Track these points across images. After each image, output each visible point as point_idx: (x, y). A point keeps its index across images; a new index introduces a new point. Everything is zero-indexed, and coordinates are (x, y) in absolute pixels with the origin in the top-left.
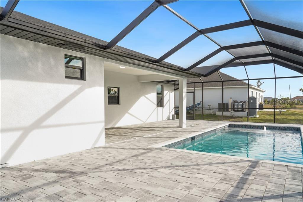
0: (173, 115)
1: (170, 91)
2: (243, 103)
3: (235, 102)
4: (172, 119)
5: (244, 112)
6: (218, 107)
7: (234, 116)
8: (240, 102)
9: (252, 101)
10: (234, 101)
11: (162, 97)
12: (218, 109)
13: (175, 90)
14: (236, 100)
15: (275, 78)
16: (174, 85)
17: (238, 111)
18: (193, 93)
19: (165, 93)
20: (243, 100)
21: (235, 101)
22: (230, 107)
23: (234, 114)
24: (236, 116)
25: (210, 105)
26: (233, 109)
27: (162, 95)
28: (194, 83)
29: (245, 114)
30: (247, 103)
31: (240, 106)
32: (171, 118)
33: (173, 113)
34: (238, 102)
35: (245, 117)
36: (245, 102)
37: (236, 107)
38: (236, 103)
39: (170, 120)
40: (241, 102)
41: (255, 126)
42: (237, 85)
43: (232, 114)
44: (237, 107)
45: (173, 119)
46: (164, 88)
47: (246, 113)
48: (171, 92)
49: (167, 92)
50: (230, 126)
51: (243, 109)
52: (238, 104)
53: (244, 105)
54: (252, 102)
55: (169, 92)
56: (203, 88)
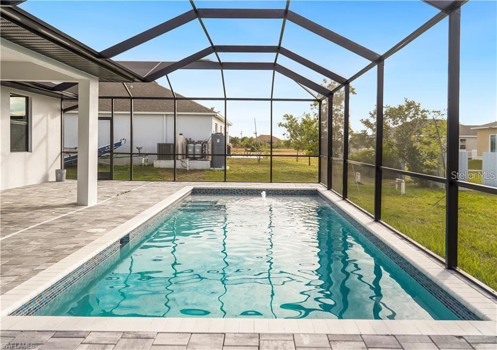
0: (57, 172)
1: (49, 116)
2: (204, 144)
3: (188, 142)
4: (55, 179)
5: (206, 160)
6: (157, 153)
7: (188, 169)
8: (197, 143)
9: (218, 141)
10: (186, 139)
11: (27, 126)
12: (157, 156)
13: (64, 111)
14: (190, 139)
15: (272, 100)
16: (62, 99)
17: (194, 159)
18: (109, 121)
19: (35, 118)
20: (203, 139)
21: (188, 140)
22: (180, 152)
23: (189, 164)
24: (192, 168)
25: (141, 148)
26: (185, 156)
27: (27, 121)
28: (112, 98)
29: (205, 164)
30: (210, 145)
31: (198, 151)
32: (53, 178)
33: (58, 166)
34: (193, 143)
35: (207, 170)
36: (206, 142)
37: (190, 150)
38: (190, 143)
39: (52, 185)
40: (199, 142)
41: (243, 190)
42: (193, 111)
43: (184, 164)
44: (193, 153)
45: (59, 180)
46: (35, 105)
47: (209, 162)
48: (53, 117)
49: (40, 116)
50: (195, 192)
51: (203, 156)
52: (194, 147)
53: (205, 147)
54: (218, 143)
55: (45, 118)
56: (133, 113)
